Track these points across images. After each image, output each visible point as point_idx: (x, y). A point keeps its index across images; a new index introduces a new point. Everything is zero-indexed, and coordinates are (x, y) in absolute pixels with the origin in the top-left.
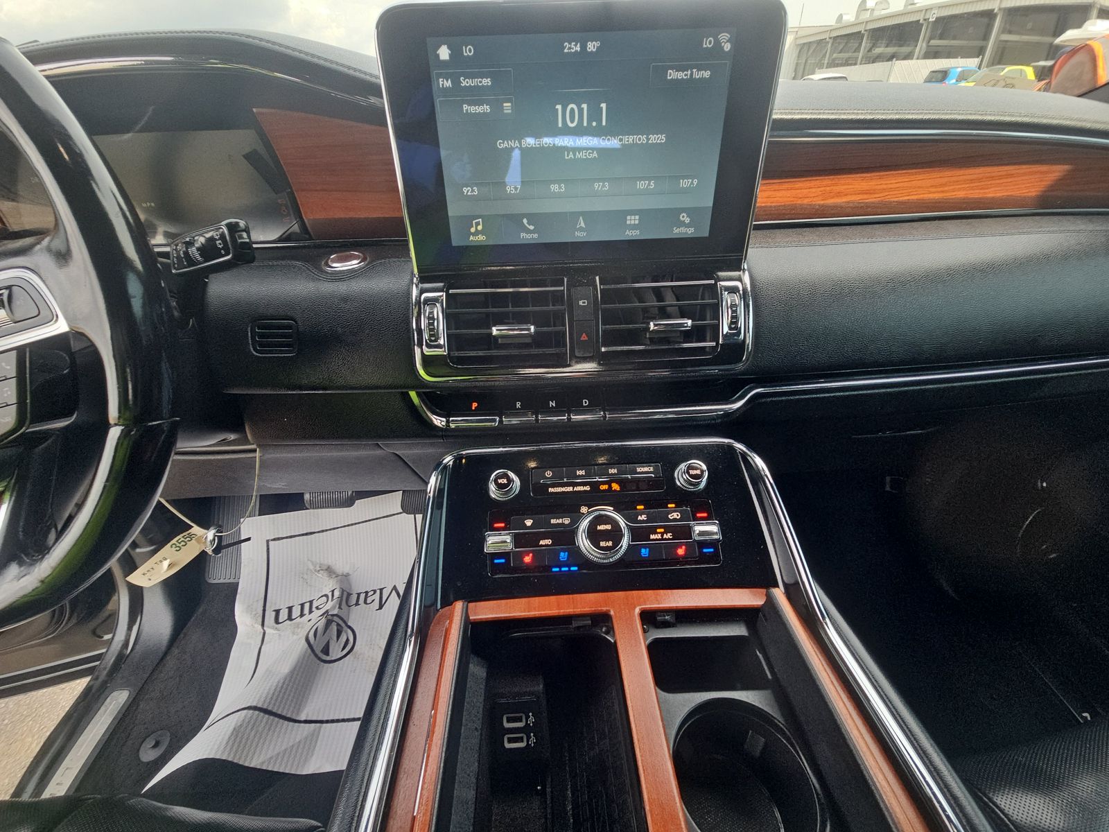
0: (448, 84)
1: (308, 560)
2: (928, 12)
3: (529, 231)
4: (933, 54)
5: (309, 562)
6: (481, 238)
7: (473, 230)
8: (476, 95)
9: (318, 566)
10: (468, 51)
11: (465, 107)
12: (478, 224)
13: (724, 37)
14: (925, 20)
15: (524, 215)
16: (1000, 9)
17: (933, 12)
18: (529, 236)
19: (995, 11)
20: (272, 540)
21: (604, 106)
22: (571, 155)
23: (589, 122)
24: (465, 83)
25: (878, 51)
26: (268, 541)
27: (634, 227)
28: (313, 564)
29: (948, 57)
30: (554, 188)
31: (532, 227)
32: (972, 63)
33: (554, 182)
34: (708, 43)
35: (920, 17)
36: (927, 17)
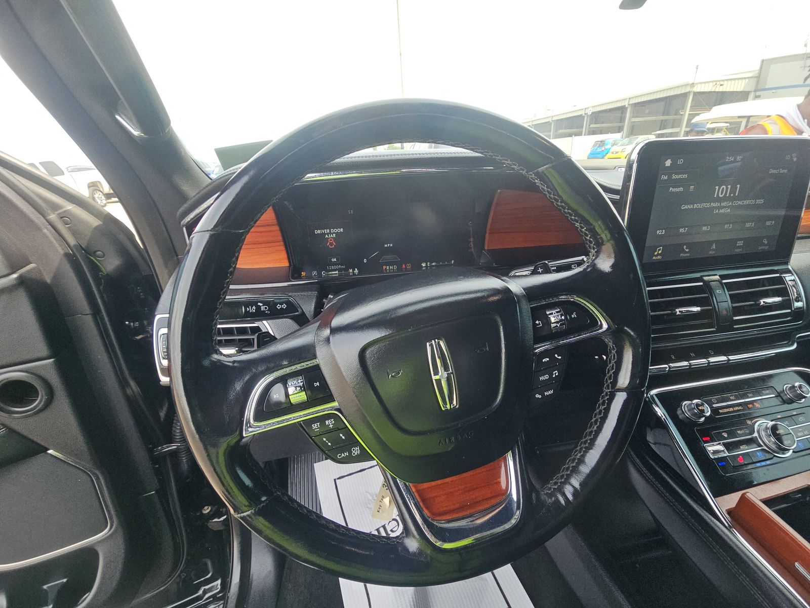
0: (666, 178)
1: (366, 492)
2: (587, 110)
3: (687, 252)
4: (593, 132)
5: (367, 494)
6: (659, 257)
7: (656, 253)
8: (677, 183)
9: (375, 497)
10: (681, 162)
11: (671, 189)
12: (659, 250)
13: (794, 155)
14: (585, 114)
15: (685, 244)
16: (629, 105)
17: (589, 109)
18: (686, 255)
19: (626, 106)
20: (338, 479)
21: (738, 186)
22: (717, 211)
23: (730, 193)
24: (674, 177)
25: (561, 131)
26: (335, 480)
27: (739, 247)
28: (371, 495)
29: (601, 134)
30: (705, 228)
31: (687, 250)
32: (617, 136)
33: (704, 225)
34: (788, 157)
35: (583, 113)
36: (586, 112)
